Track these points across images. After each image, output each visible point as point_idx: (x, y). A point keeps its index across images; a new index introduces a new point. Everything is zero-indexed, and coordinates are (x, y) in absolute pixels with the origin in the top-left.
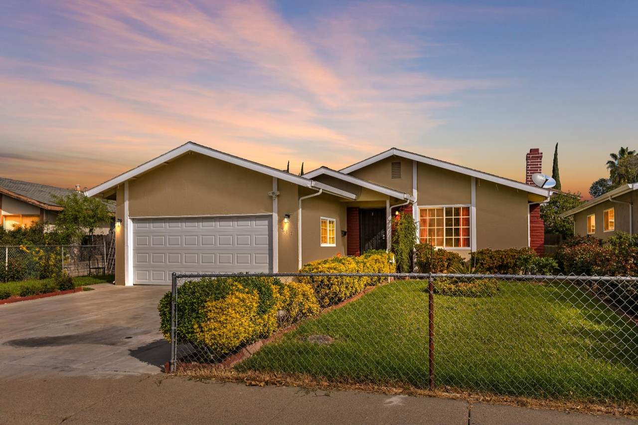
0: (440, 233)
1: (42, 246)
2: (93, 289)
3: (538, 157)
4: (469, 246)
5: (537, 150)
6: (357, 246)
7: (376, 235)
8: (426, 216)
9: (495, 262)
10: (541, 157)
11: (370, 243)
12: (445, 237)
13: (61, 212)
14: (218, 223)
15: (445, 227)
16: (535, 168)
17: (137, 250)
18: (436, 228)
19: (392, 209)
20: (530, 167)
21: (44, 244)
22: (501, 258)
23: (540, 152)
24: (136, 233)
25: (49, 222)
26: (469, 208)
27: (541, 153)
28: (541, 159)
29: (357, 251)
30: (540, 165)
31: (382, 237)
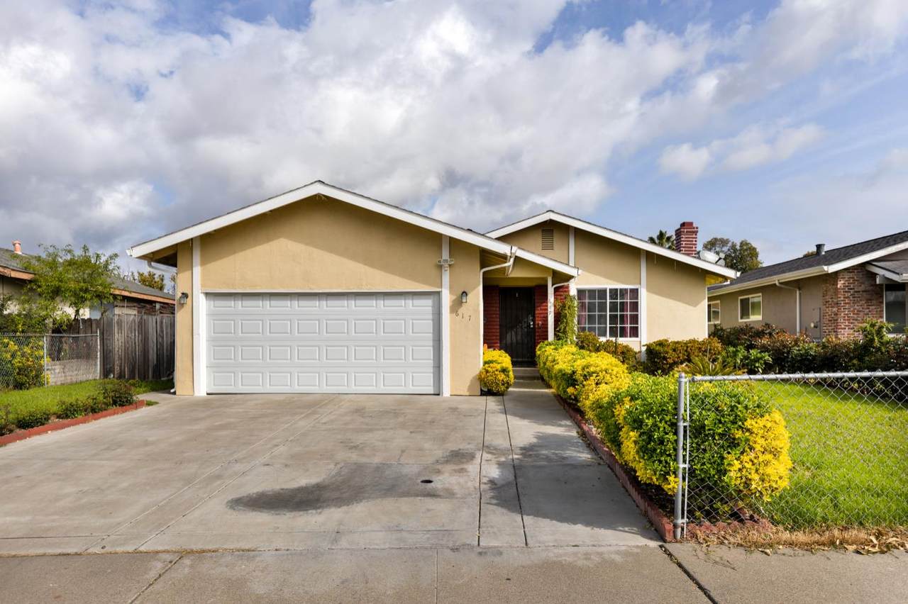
0: (602, 320)
1: (11, 334)
2: (157, 403)
3: (693, 232)
4: (637, 336)
5: (691, 224)
6: (496, 336)
7: (520, 322)
8: (585, 299)
9: (681, 355)
10: (697, 232)
11: (513, 333)
12: (608, 326)
13: (30, 281)
14: (353, 302)
15: (608, 313)
16: (690, 244)
17: (214, 341)
18: (597, 313)
19: (555, 289)
20: (684, 243)
21: (15, 332)
22: (686, 351)
23: (694, 225)
24: (212, 315)
25: (16, 297)
26: (637, 289)
27: (697, 228)
28: (696, 235)
29: (497, 343)
30: (696, 241)
31: (530, 325)
